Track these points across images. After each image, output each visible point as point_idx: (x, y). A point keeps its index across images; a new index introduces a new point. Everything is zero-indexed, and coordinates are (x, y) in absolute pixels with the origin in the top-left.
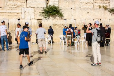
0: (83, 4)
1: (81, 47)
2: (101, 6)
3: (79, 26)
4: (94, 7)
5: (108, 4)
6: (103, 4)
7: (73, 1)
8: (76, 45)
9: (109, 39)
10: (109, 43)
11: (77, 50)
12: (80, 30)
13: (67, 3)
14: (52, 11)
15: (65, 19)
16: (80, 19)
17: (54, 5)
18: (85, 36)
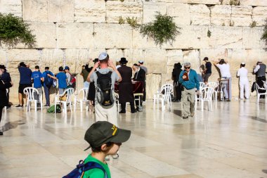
0: (83, 13)
1: (78, 116)
2: (124, 18)
3: (74, 66)
4: (108, 21)
5: (138, 15)
6: (128, 15)
7: (57, 6)
8: (64, 110)
9: (142, 94)
10: (141, 105)
11: (68, 122)
12: (75, 75)
13: (44, 9)
14: (7, 28)
15: (39, 49)
16: (74, 50)
17: (11, 15)
18: (87, 89)
